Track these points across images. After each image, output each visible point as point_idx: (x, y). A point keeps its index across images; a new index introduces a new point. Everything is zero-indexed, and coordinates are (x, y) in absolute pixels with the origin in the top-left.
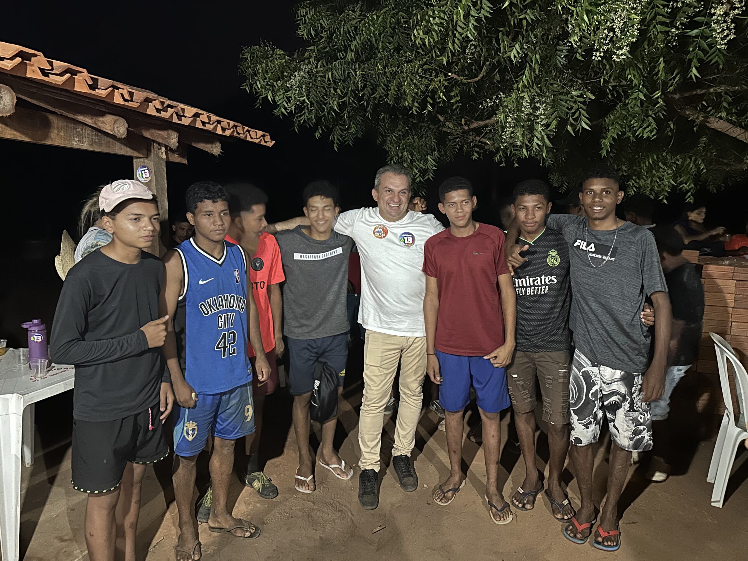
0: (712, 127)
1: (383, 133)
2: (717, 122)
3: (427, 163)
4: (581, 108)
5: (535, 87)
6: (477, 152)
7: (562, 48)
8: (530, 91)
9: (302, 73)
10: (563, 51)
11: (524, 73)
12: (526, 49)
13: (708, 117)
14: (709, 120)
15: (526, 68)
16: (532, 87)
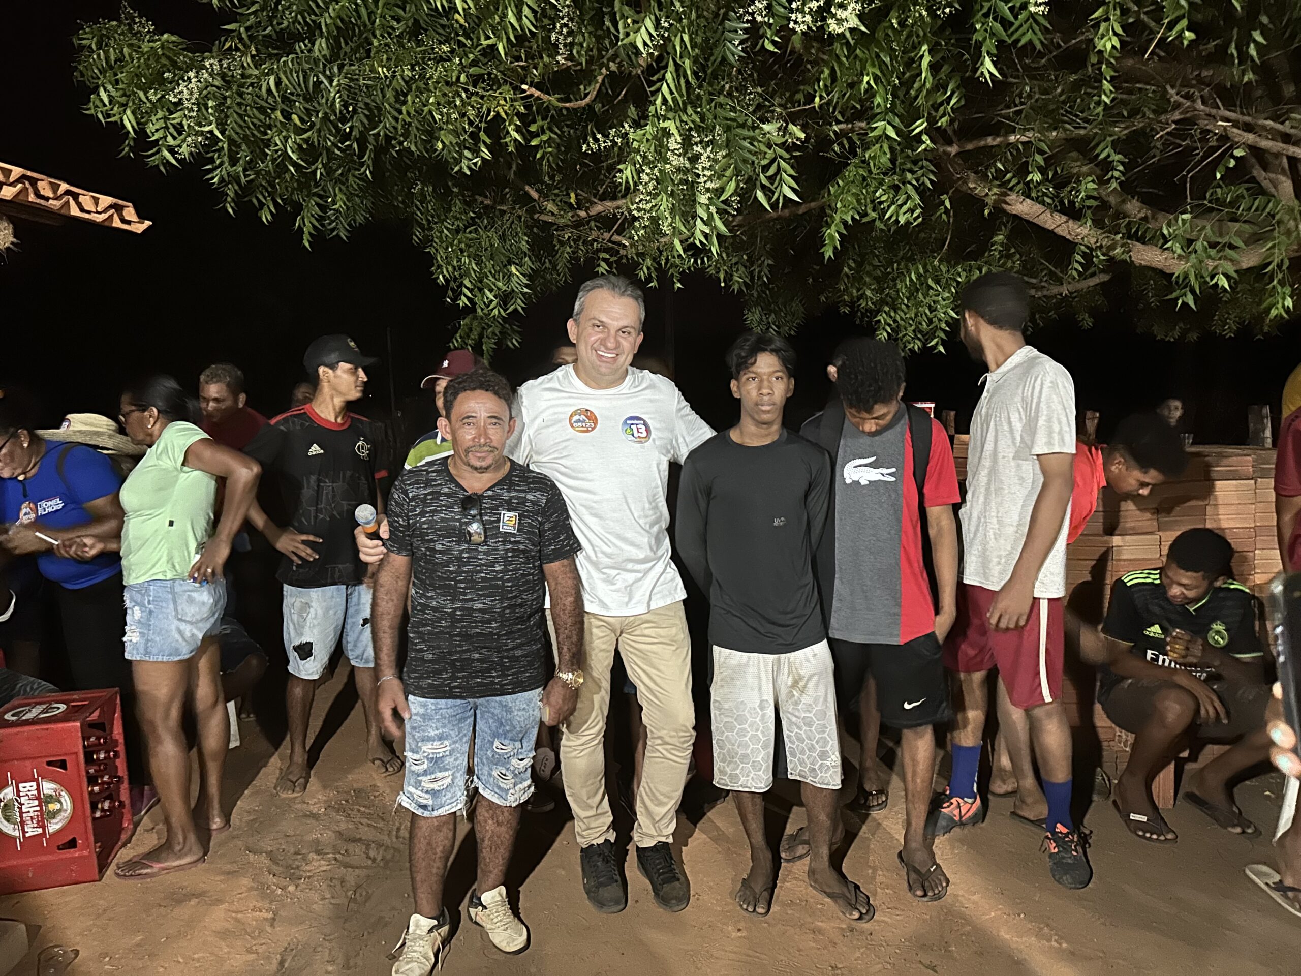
0: (1014, 212)
1: (424, 222)
2: (1021, 203)
3: (509, 279)
4: (781, 157)
5: (690, 110)
6: (604, 260)
7: (735, 25)
8: (682, 121)
9: (206, 75)
10: (737, 31)
11: (663, 78)
12: (666, 29)
13: (1006, 195)
14: (1008, 199)
15: (666, 67)
16: (685, 111)
